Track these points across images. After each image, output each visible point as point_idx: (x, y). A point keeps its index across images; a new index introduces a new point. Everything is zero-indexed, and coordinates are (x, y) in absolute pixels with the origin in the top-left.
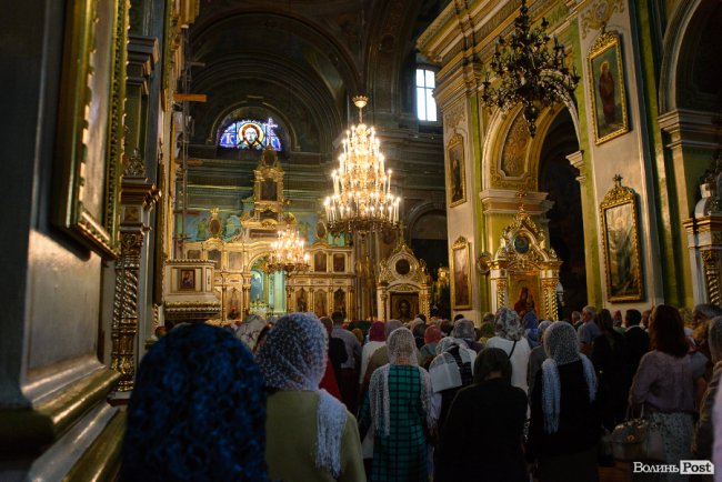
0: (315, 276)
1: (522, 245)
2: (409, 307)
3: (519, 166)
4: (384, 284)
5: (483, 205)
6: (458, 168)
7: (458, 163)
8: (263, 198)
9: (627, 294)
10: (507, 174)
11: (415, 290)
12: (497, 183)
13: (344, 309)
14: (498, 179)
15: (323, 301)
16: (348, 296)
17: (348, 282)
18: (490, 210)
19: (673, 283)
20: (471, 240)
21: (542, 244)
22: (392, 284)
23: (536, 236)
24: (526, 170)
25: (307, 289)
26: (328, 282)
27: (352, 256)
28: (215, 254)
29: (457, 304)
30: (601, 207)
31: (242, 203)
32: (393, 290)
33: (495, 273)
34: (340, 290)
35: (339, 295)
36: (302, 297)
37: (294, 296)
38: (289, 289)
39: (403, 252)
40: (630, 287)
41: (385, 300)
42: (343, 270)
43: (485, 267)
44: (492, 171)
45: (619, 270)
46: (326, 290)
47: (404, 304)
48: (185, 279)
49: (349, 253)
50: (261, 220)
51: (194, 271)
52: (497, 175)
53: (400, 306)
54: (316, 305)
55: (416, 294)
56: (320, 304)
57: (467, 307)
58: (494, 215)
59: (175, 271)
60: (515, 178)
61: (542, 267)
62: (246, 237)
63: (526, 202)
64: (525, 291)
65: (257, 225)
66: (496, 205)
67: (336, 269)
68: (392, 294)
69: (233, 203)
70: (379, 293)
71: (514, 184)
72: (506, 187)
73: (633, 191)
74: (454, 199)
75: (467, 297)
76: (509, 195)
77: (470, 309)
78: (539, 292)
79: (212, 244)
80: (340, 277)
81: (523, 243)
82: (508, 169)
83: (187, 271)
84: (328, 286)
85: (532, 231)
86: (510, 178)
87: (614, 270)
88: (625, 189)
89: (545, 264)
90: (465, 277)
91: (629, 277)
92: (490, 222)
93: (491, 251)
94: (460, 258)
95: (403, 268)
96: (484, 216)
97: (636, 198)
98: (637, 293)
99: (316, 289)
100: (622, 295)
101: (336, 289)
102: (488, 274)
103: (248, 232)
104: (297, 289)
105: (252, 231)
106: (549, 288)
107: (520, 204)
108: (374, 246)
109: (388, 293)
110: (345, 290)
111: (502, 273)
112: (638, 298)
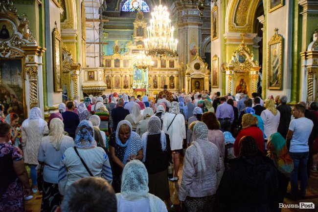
0: (161, 70)
1: (242, 60)
2: (199, 84)
3: (244, 21)
4: (189, 74)
5: (225, 40)
6: (215, 22)
7: (216, 19)
8: (138, 35)
9: (275, 86)
10: (237, 25)
11: (202, 77)
12: (232, 29)
13: (173, 84)
14: (233, 27)
15: (165, 81)
16: (176, 79)
17: (175, 72)
18: (228, 42)
19: (295, 82)
20: (219, 56)
21: (252, 59)
22: (192, 74)
23: (249, 55)
24: (247, 22)
25: (157, 76)
26: (167, 72)
27: (178, 61)
28: (117, 61)
29: (213, 85)
30: (268, 44)
31: (132, 37)
32: (192, 77)
33: (228, 72)
34: (172, 76)
35: (172, 78)
36: (155, 79)
37: (152, 79)
38: (150, 76)
39: (198, 60)
40: (277, 83)
41: (189, 81)
42: (174, 67)
43: (224, 69)
44: (229, 24)
45: (273, 75)
46: (166, 76)
47: (197, 83)
48: (90, 76)
49: (176, 60)
50: (137, 45)
51: (94, 72)
52: (231, 25)
53: (195, 84)
54: (162, 82)
55: (203, 79)
56: (163, 82)
57: (216, 87)
58: (229, 45)
59: (86, 72)
60: (241, 27)
61: (252, 69)
62: (130, 53)
63: (246, 38)
64: (242, 80)
65: (134, 47)
66: (231, 40)
67: (170, 66)
68: (192, 79)
69: (128, 37)
70: (186, 78)
71: (240, 30)
72: (236, 31)
73: (282, 37)
74: (214, 37)
75: (217, 82)
76: (238, 35)
77: (217, 88)
78: (248, 81)
79: (116, 56)
80: (172, 70)
81: (243, 58)
82: (237, 22)
83: (91, 72)
84: (167, 74)
85: (247, 52)
86: (238, 27)
87: (272, 75)
88: (279, 35)
89: (254, 68)
90: (216, 73)
91: (277, 78)
92: (228, 47)
93: (227, 62)
94: (215, 64)
95: (197, 67)
96: (225, 45)
97: (283, 40)
98: (279, 86)
99: (161, 76)
100: (273, 86)
101: (170, 76)
102: (225, 72)
103: (131, 51)
104: (153, 76)
105: (133, 50)
106: (254, 79)
107: (242, 40)
108: (187, 56)
109: (190, 78)
110: (174, 76)
111: (231, 72)
112: (279, 88)
